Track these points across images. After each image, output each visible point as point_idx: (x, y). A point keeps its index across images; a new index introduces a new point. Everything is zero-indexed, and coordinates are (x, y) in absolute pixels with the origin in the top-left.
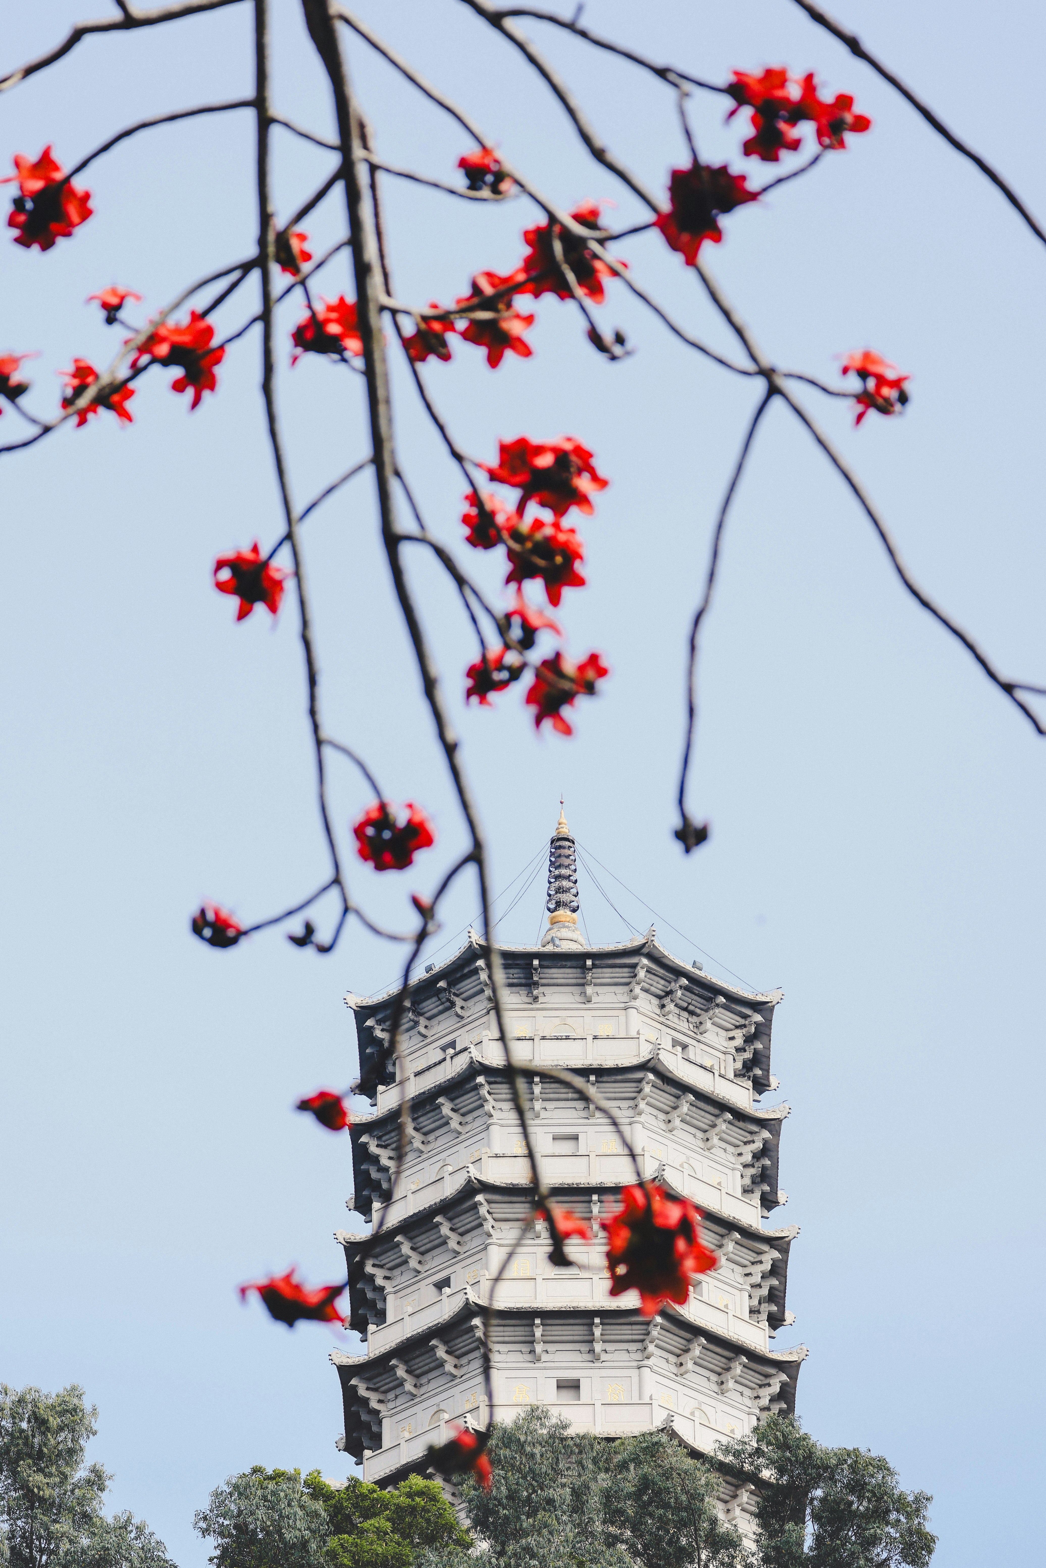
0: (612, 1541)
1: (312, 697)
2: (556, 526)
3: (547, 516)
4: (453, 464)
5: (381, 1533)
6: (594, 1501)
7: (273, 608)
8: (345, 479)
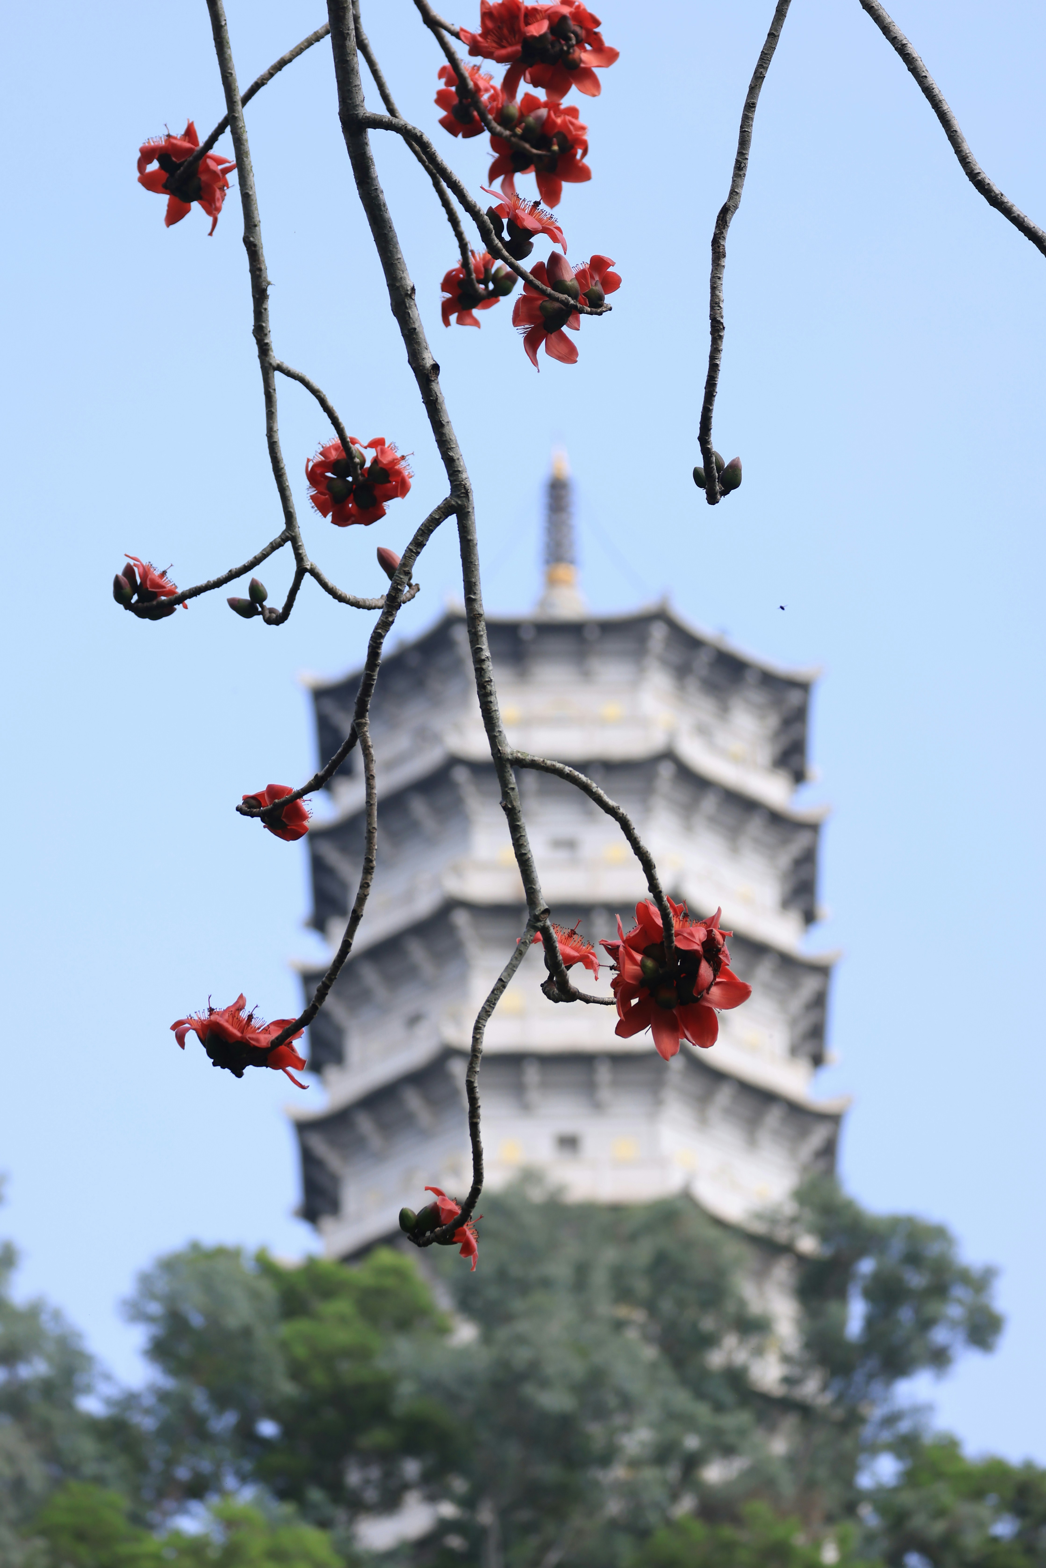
0: (619, 1325)
1: (260, 314)
2: (553, 106)
3: (541, 94)
4: (428, 34)
5: (342, 1320)
6: (600, 1278)
7: (212, 208)
8: (299, 51)
